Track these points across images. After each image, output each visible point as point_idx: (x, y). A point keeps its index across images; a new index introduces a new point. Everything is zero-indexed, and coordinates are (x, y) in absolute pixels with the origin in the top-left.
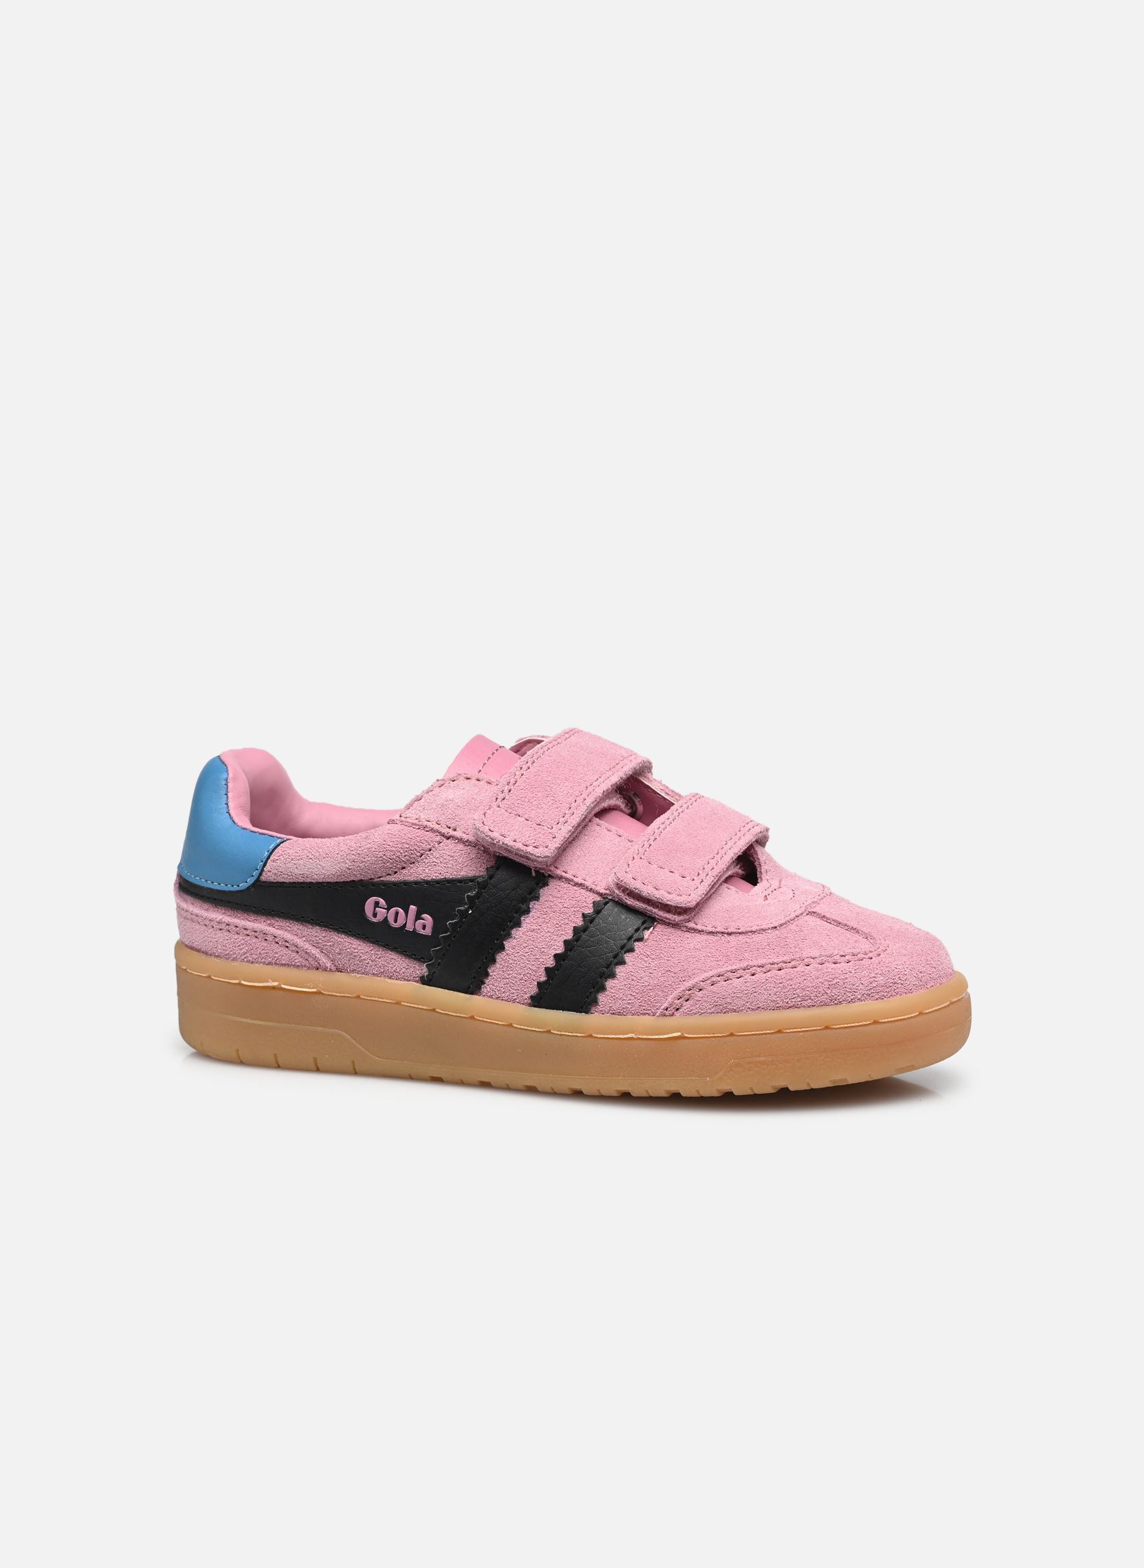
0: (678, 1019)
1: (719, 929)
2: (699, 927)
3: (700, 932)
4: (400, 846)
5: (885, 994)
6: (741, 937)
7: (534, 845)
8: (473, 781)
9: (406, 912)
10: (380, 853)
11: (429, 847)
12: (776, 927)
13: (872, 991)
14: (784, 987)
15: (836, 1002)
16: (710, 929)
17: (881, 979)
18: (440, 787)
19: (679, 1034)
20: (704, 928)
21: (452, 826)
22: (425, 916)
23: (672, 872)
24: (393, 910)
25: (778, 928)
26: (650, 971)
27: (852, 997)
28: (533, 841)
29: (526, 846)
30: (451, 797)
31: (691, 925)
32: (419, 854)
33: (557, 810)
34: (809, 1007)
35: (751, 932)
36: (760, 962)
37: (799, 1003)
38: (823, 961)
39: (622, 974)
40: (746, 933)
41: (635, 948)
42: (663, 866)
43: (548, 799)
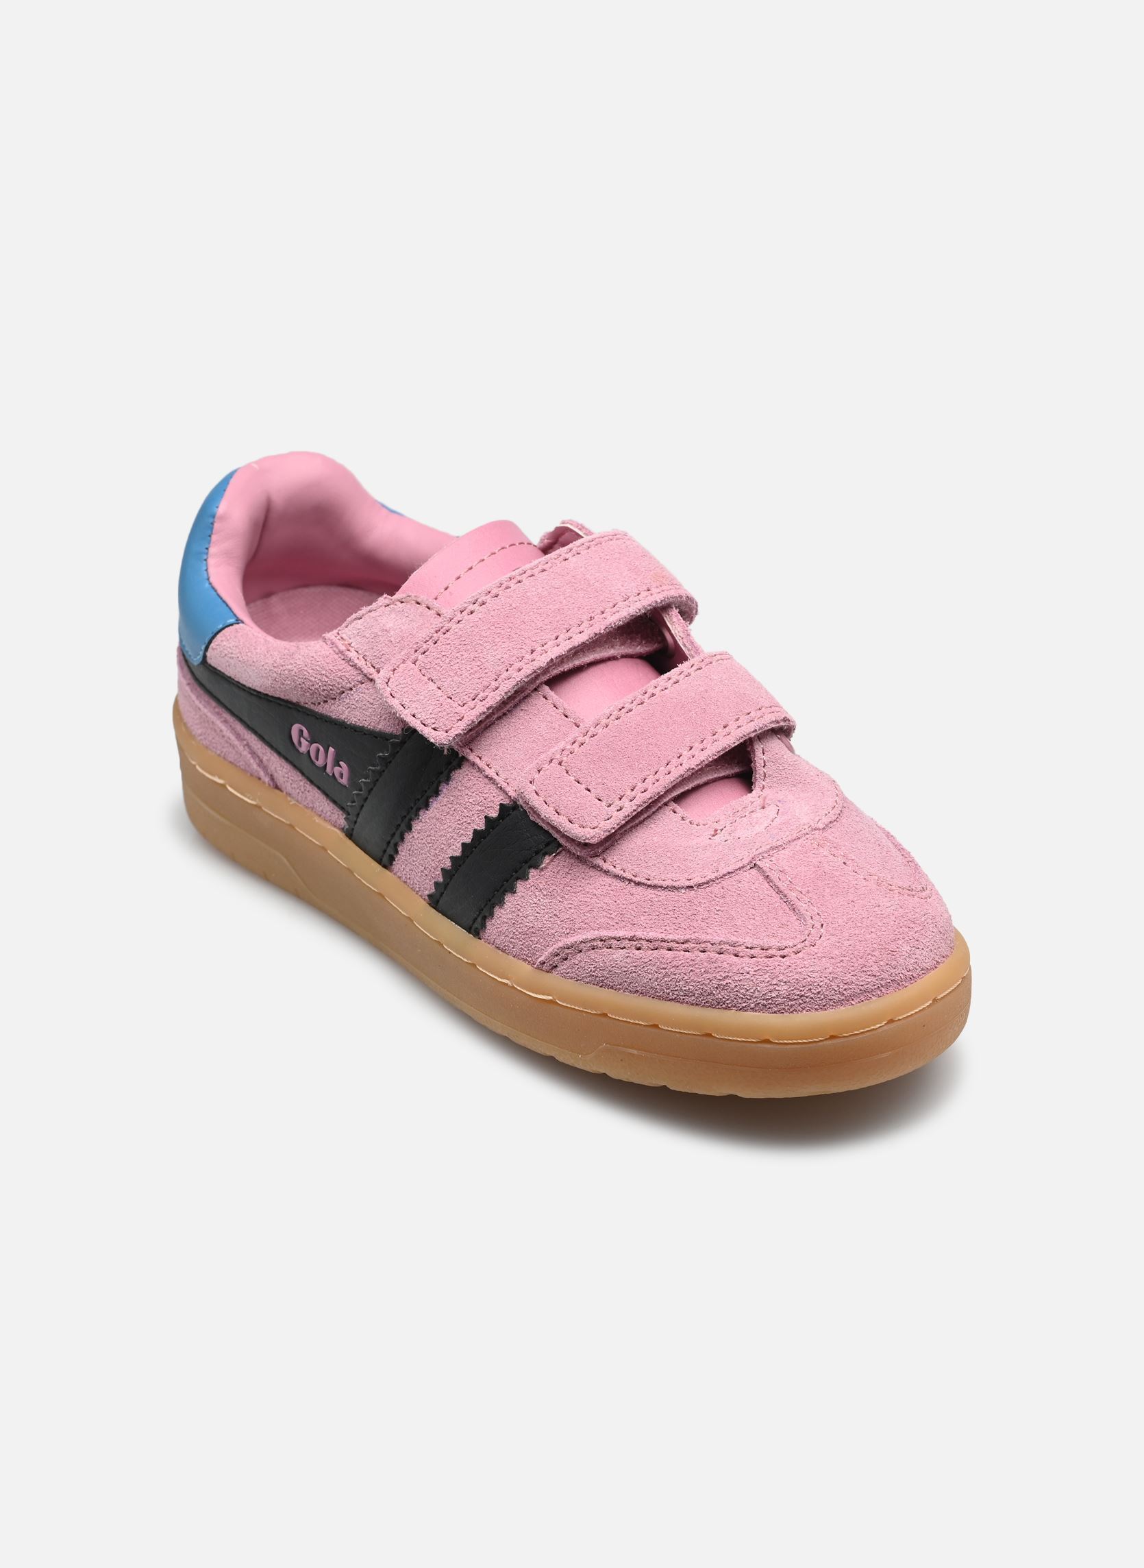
0: (553, 980)
1: (628, 875)
2: (606, 866)
3: (607, 872)
4: (319, 677)
5: (786, 1008)
6: (650, 891)
7: (433, 726)
8: (422, 608)
9: (326, 752)
10: (300, 680)
11: (348, 685)
12: (692, 887)
13: (770, 1001)
14: (666, 975)
15: (724, 1006)
16: (617, 871)
17: (783, 989)
18: (386, 606)
19: (550, 998)
20: (611, 869)
21: (377, 666)
22: (341, 763)
23: (589, 791)
24: (315, 745)
25: (695, 888)
26: (537, 910)
27: (744, 1005)
28: (433, 721)
29: (424, 725)
30: (389, 625)
31: (599, 861)
32: (338, 691)
33: (478, 681)
34: (693, 1004)
35: (661, 887)
36: (651, 935)
37: (682, 998)
38: (723, 950)
39: (509, 904)
40: (655, 887)
41: (530, 876)
42: (581, 780)
43: (474, 663)
